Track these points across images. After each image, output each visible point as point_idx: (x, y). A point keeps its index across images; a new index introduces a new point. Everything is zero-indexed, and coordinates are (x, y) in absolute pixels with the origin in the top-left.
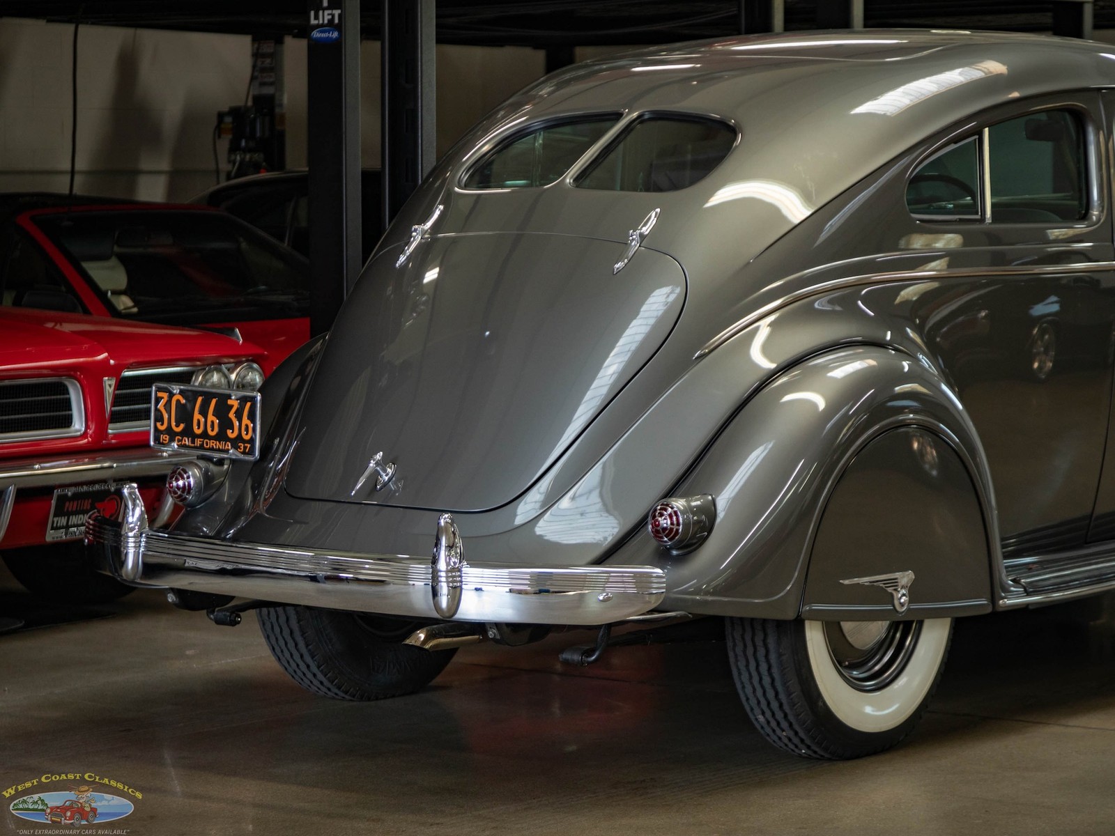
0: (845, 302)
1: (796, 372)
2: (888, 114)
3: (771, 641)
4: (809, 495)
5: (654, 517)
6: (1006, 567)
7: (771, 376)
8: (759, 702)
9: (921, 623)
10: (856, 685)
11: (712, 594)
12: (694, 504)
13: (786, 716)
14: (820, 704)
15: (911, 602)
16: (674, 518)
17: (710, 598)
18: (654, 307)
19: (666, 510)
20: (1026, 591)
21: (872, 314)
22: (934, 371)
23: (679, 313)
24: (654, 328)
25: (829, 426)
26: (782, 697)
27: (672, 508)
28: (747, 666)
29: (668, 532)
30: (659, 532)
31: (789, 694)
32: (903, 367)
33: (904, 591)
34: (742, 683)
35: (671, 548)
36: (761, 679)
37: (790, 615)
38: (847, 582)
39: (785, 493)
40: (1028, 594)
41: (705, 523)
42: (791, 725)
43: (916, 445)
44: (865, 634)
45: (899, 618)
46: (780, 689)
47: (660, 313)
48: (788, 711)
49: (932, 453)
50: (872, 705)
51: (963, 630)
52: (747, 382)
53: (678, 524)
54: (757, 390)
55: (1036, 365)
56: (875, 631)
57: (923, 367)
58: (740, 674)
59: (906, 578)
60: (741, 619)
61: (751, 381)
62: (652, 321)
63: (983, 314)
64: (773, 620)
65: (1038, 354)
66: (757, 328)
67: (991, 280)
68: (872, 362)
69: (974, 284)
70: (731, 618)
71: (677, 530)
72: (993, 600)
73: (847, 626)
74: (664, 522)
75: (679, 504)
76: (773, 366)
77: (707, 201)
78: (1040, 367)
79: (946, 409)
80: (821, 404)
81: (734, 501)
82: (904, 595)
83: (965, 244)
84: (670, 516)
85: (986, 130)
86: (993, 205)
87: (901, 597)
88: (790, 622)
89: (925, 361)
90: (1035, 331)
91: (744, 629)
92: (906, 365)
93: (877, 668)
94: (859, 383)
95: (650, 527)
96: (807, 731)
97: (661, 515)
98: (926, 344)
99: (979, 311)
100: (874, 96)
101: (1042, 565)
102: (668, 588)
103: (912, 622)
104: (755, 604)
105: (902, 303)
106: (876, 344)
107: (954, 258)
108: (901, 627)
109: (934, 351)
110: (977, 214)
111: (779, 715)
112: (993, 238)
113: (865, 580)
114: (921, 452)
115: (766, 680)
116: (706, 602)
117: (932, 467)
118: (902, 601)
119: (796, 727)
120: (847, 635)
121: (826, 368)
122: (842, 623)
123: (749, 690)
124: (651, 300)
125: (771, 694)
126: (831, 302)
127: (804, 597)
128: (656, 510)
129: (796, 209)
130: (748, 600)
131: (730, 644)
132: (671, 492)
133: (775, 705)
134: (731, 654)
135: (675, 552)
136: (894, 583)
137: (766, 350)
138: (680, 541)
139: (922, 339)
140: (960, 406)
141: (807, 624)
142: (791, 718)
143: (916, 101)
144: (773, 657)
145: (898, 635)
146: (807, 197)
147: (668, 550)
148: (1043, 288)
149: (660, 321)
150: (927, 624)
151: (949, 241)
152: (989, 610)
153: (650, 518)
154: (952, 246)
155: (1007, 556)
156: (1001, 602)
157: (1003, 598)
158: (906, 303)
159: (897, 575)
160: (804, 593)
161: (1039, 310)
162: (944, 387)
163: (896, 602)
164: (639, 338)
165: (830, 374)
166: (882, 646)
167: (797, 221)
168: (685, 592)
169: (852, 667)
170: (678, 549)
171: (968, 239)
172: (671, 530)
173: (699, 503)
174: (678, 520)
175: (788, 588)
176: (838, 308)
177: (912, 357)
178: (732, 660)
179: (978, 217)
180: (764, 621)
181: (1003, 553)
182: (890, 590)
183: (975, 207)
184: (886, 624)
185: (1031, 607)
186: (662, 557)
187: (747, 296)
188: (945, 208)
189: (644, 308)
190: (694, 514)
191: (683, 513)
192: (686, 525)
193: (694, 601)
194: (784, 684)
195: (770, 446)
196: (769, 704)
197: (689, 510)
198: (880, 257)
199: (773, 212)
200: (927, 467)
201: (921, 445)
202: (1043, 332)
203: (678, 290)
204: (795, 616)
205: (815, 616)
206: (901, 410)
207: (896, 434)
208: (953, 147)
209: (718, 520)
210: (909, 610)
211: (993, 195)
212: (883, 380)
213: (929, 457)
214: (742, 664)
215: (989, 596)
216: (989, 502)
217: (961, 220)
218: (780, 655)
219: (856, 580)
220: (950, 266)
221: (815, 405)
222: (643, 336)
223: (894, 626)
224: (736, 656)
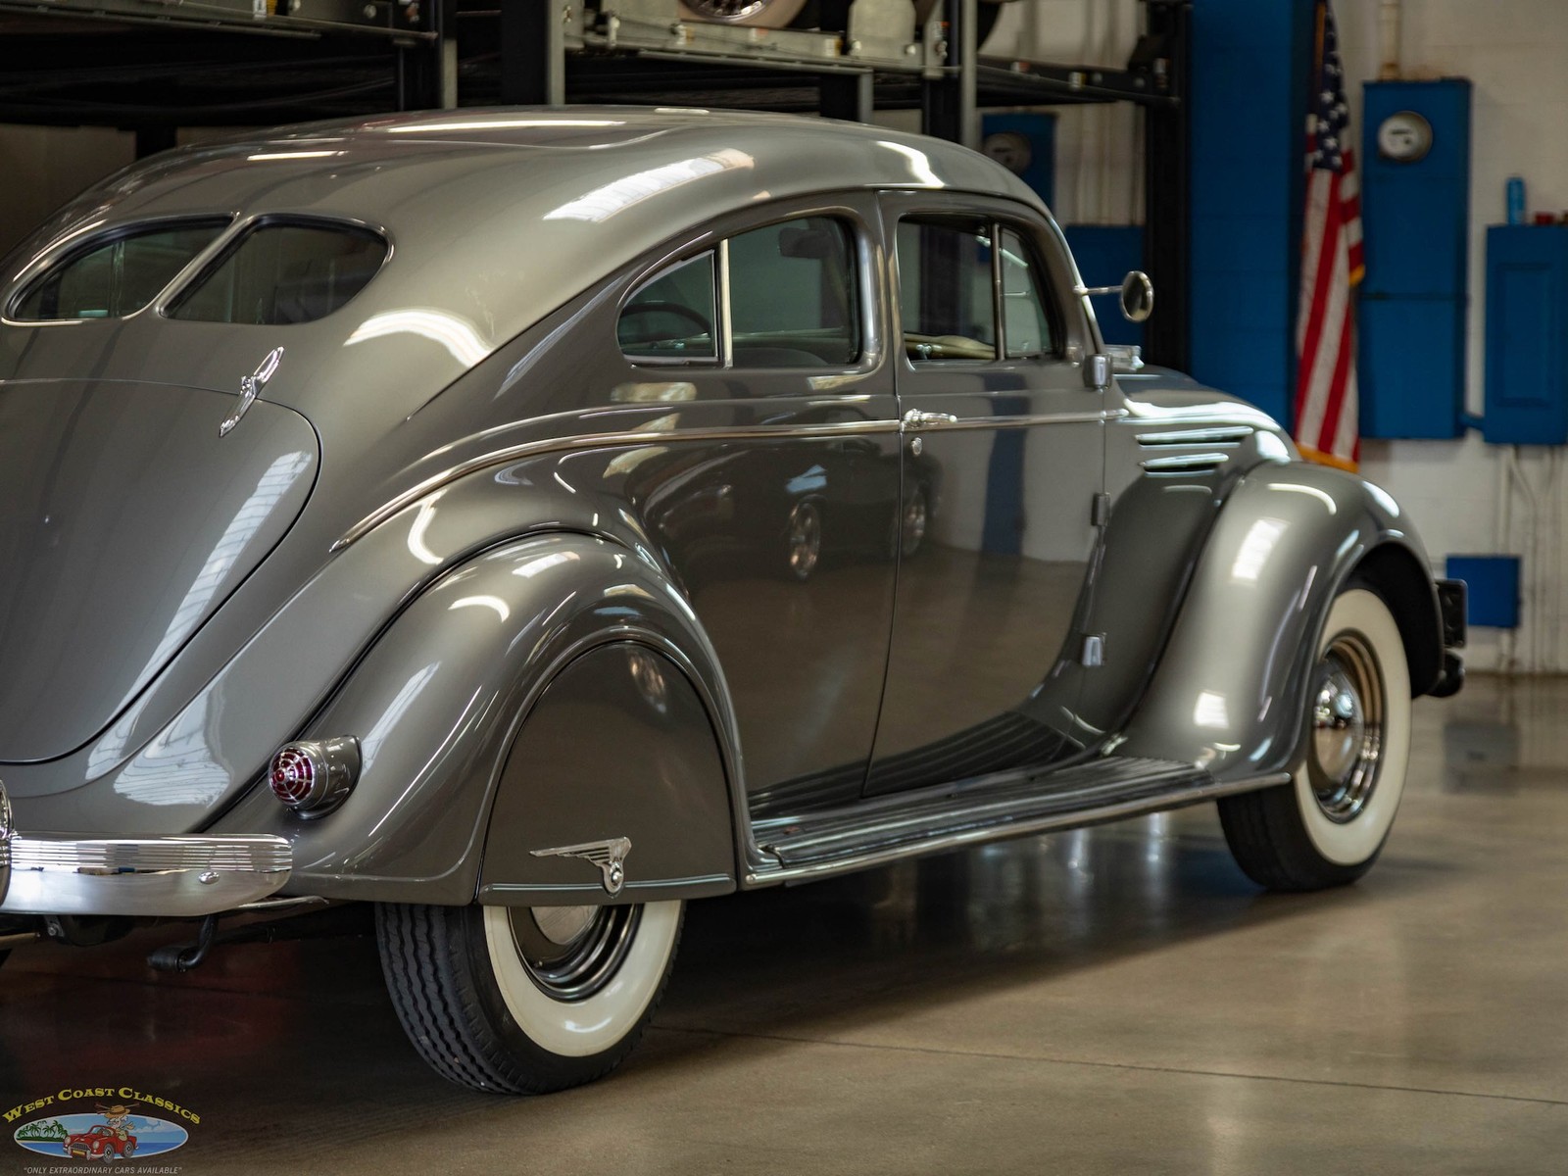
0: (536, 475)
1: (469, 569)
2: (595, 220)
3: (438, 933)
4: (488, 736)
5: (276, 767)
6: (755, 831)
7: (436, 575)
8: (421, 1018)
9: (640, 908)
10: (554, 992)
11: (357, 872)
12: (331, 749)
13: (458, 1035)
14: (505, 1019)
15: (626, 879)
16: (304, 768)
17: (353, 877)
18: (276, 480)
19: (292, 758)
20: (781, 863)
21: (573, 490)
22: (657, 567)
23: (311, 486)
24: (277, 509)
25: (514, 641)
26: (453, 1010)
27: (301, 755)
28: (405, 969)
29: (295, 787)
30: (283, 787)
31: (462, 1007)
32: (616, 563)
33: (617, 865)
34: (399, 992)
35: (300, 810)
36: (424, 987)
37: (463, 899)
38: (539, 853)
39: (458, 730)
40: (784, 866)
41: (346, 775)
42: (465, 1048)
43: (634, 669)
44: (568, 922)
45: (612, 901)
46: (450, 999)
47: (285, 489)
48: (461, 1029)
49: (657, 681)
50: (575, 1021)
51: (697, 916)
52: (404, 582)
53: (309, 776)
54: (417, 594)
55: (795, 559)
56: (580, 918)
57: (642, 563)
58: (395, 980)
59: (620, 846)
60: (397, 905)
61: (408, 581)
62: (274, 500)
63: (725, 490)
64: (439, 906)
65: (798, 543)
66: (419, 508)
67: (735, 445)
68: (573, 556)
69: (710, 449)
70: (383, 904)
71: (308, 785)
72: (738, 876)
73: (541, 913)
74: (290, 774)
75: (310, 749)
76: (438, 561)
77: (348, 336)
78: (801, 562)
79: (674, 619)
80: (504, 612)
81: (387, 744)
82: (617, 870)
83: (700, 395)
84: (299, 765)
85: (725, 243)
86: (735, 345)
87: (614, 873)
88: (463, 907)
89: (644, 554)
90: (794, 513)
91: (400, 920)
92: (619, 559)
93: (582, 969)
94: (555, 585)
95: (271, 780)
96: (488, 1056)
97: (286, 764)
98: (645, 531)
99: (720, 486)
100: (575, 196)
101: (803, 828)
102: (296, 865)
103: (629, 906)
104: (415, 885)
105: (612, 477)
106: (577, 531)
107: (686, 414)
108: (614, 913)
109: (656, 542)
110: (713, 355)
111: (450, 1036)
112: (737, 388)
113: (564, 851)
114: (643, 679)
115: (432, 988)
116: (347, 884)
117: (658, 699)
118: (615, 878)
119: (472, 1049)
120: (540, 925)
121: (510, 563)
122: (533, 909)
123: (408, 1001)
124: (271, 471)
125: (437, 1007)
126: (516, 474)
127: (481, 875)
128: (278, 758)
129: (469, 348)
130: (409, 879)
131: (381, 939)
132: (300, 733)
133: (443, 1021)
134: (383, 953)
135: (305, 816)
136: (604, 854)
137: (428, 539)
138: (312, 800)
139: (640, 524)
140: (692, 616)
141: (486, 910)
142: (465, 1039)
143: (631, 203)
144: (440, 957)
145: (610, 925)
146: (484, 331)
147: (297, 812)
148: (804, 455)
149: (285, 499)
150: (650, 908)
151: (678, 392)
152: (732, 889)
153: (270, 769)
154: (683, 398)
155: (755, 816)
156: (748, 877)
157: (750, 873)
158: (618, 476)
159: (608, 843)
160: (482, 870)
161: (799, 484)
162: (671, 590)
163: (607, 880)
164: (256, 523)
165: (516, 572)
166: (588, 939)
167: (470, 364)
168: (320, 869)
169: (548, 968)
170: (308, 811)
171: (703, 389)
172: (300, 784)
173: (337, 747)
174: (309, 771)
175: (460, 862)
176: (527, 482)
177: (627, 548)
178: (385, 961)
179: (715, 359)
180: (428, 908)
181: (751, 812)
182: (598, 863)
183: (713, 348)
184: (593, 909)
185: (788, 885)
186: (288, 822)
187: (402, 467)
188: (673, 347)
189: (262, 482)
190: (331, 762)
191: (316, 762)
192: (321, 778)
193: (331, 881)
194: (456, 992)
195: (436, 668)
196: (435, 1020)
197: (327, 757)
198: (584, 413)
199: (439, 352)
200: (651, 699)
201: (642, 668)
202: (803, 515)
203: (309, 458)
204: (470, 901)
205: (497, 900)
206: (614, 620)
207: (606, 653)
208: (680, 265)
209: (364, 772)
210: (624, 890)
211: (734, 330)
212: (589, 578)
213: (654, 686)
214: (398, 967)
215: (732, 869)
216: (732, 744)
217: (692, 365)
218: (450, 954)
219: (552, 851)
220: (679, 425)
221: (497, 614)
222: (262, 520)
223: (605, 912)
224: (390, 956)
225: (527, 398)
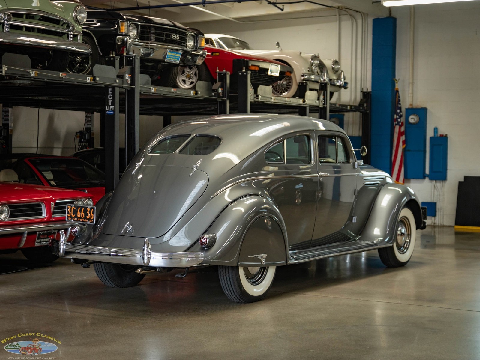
0: (249, 184)
1: (236, 202)
2: (260, 136)
3: (230, 272)
5: (200, 239)
6: (290, 253)
7: (230, 203)
8: (227, 288)
9: (268, 268)
10: (252, 284)
11: (215, 260)
12: (210, 236)
13: (234, 291)
14: (243, 288)
15: (266, 262)
16: (206, 240)
17: (215, 261)
18: (199, 185)
19: (204, 238)
20: (295, 259)
21: (256, 187)
22: (272, 202)
23: (207, 186)
24: (200, 191)
25: (245, 216)
26: (233, 286)
27: (205, 237)
28: (224, 278)
29: (204, 243)
30: (201, 243)
31: (234, 286)
32: (264, 201)
33: (264, 259)
34: (222, 283)
35: (205, 248)
36: (227, 282)
37: (235, 265)
38: (250, 257)
40: (296, 260)
41: (213, 241)
42: (235, 294)
43: (266, 221)
44: (254, 270)
45: (263, 266)
46: (232, 284)
47: (201, 187)
48: (234, 290)
49: (270, 223)
50: (256, 289)
51: (279, 269)
53: (207, 241)
55: (297, 201)
56: (256, 269)
57: (269, 201)
58: (222, 281)
59: (265, 256)
60: (222, 266)
61: (225, 204)
62: (199, 189)
63: (283, 188)
64: (231, 266)
65: (297, 198)
66: (226, 191)
67: (286, 179)
68: (256, 200)
69: (280, 180)
70: (220, 266)
71: (207, 243)
72: (287, 261)
73: (249, 268)
74: (203, 241)
75: (207, 236)
76: (231, 201)
77: (213, 158)
78: (298, 202)
79: (274, 211)
80: (243, 211)
81: (221, 235)
82: (264, 260)
83: (278, 170)
84: (205, 239)
85: (285, 140)
86: (287, 159)
87: (264, 261)
88: (235, 267)
89: (269, 199)
90: (297, 192)
91: (223, 269)
92: (265, 201)
93: (257, 279)
94: (253, 205)
95: (199, 242)
96: (239, 295)
97: (202, 239)
98: (269, 194)
99: (282, 187)
100: (255, 131)
101: (299, 253)
102: (204, 258)
103: (266, 267)
104: (226, 262)
105: (264, 184)
106: (257, 195)
107: (276, 173)
108: (263, 269)
109: (271, 196)
110: (283, 161)
111: (232, 291)
112: (286, 168)
114: (267, 223)
115: (229, 282)
116: (213, 262)
117: (270, 227)
118: (264, 262)
119: (236, 294)
120: (249, 270)
121: (244, 201)
122: (248, 267)
123: (224, 284)
124: (198, 184)
125: (230, 286)
126: (245, 184)
127: (239, 261)
128: (201, 238)
129: (236, 160)
130: (224, 261)
131: (219, 273)
132: (205, 233)
133: (231, 289)
134: (219, 275)
135: (206, 249)
136: (262, 257)
137: (229, 196)
138: (207, 246)
139: (269, 193)
140: (278, 211)
141: (239, 267)
142: (235, 292)
143: (267, 132)
144: (230, 276)
145: (262, 270)
146: (239, 157)
147: (204, 248)
148: (299, 181)
149: (201, 189)
150: (270, 268)
151: (274, 168)
152: (286, 264)
153: (199, 240)
154: (275, 170)
155: (290, 250)
156: (289, 262)
157: (289, 261)
159: (262, 255)
160: (239, 259)
161: (297, 187)
162: (274, 206)
163: (262, 262)
164: (196, 193)
165: (245, 203)
166: (258, 273)
167: (236, 164)
168: (208, 259)
169: (251, 279)
170: (206, 248)
171: (280, 168)
172: (205, 243)
173: (212, 236)
174: (207, 240)
175: (235, 258)
176: (247, 186)
177: (266, 198)
178: (220, 277)
179: (283, 162)
180: (228, 267)
181: (289, 249)
182: (260, 259)
183: (281, 160)
184: (259, 268)
185: (296, 264)
186: (202, 250)
187: (222, 183)
188: (273, 160)
189: (197, 185)
190: (211, 238)
191: (208, 238)
192: (209, 242)
193: (210, 261)
194: (233, 283)
195: (229, 222)
196: (229, 288)
197: (209, 238)
198: (258, 173)
199: (230, 161)
200: (268, 226)
201: (267, 221)
202: (299, 193)
203: (206, 181)
205: (241, 265)
206: (262, 212)
207: (262, 218)
208: (277, 144)
209: (217, 240)
210: (265, 264)
211: (287, 157)
212: (260, 204)
213: (269, 224)
214: (222, 278)
215: (286, 260)
216: (286, 237)
217: (279, 163)
218: (232, 276)
219: (252, 256)
220: (275, 175)
221: (242, 211)
222: (197, 193)
223: (261, 268)
224: (221, 276)
225: (247, 170)
